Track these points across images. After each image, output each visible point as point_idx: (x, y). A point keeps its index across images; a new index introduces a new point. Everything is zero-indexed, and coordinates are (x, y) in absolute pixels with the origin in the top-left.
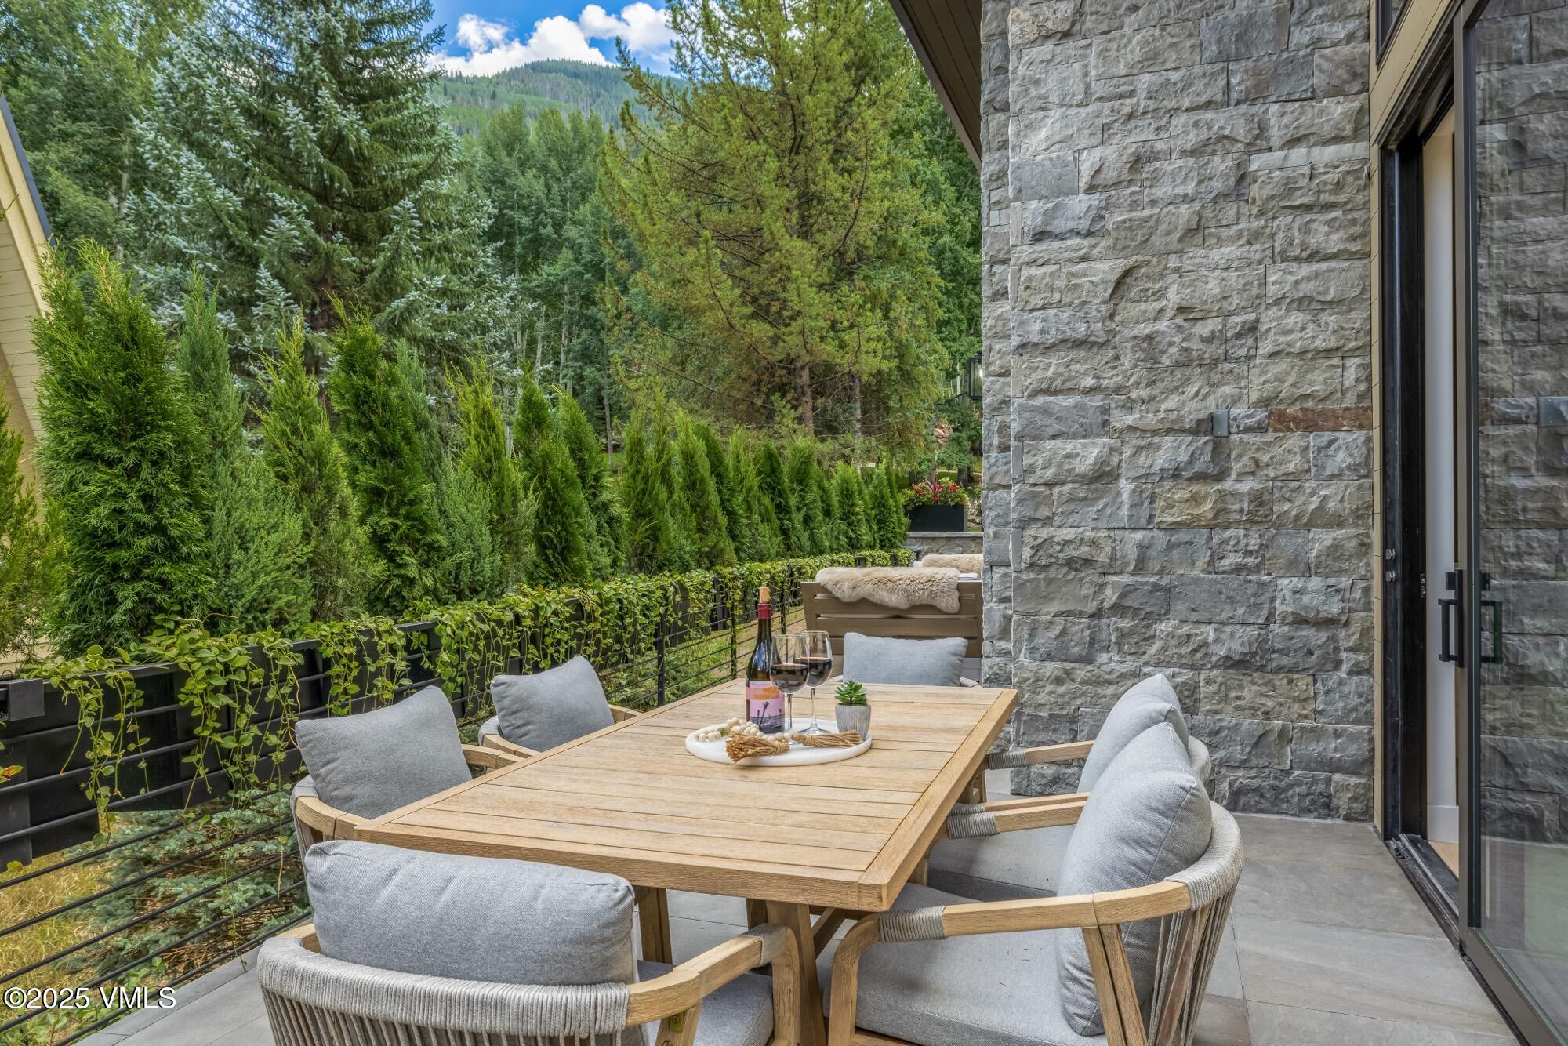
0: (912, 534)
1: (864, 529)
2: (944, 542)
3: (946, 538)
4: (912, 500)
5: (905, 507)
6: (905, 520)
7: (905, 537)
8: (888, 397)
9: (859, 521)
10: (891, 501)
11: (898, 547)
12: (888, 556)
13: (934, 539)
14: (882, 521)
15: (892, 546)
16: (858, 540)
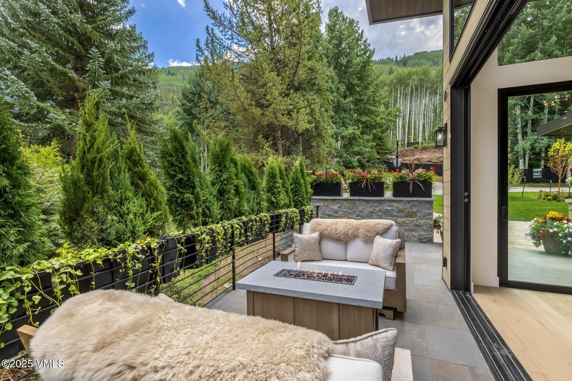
0: (314, 197)
1: (283, 196)
2: (331, 202)
3: (332, 200)
4: (315, 180)
5: (311, 184)
6: (310, 190)
7: (310, 199)
8: (312, 142)
9: (279, 192)
10: (302, 180)
11: (305, 205)
12: (297, 211)
13: (326, 200)
14: (296, 191)
15: (302, 205)
16: (277, 203)
